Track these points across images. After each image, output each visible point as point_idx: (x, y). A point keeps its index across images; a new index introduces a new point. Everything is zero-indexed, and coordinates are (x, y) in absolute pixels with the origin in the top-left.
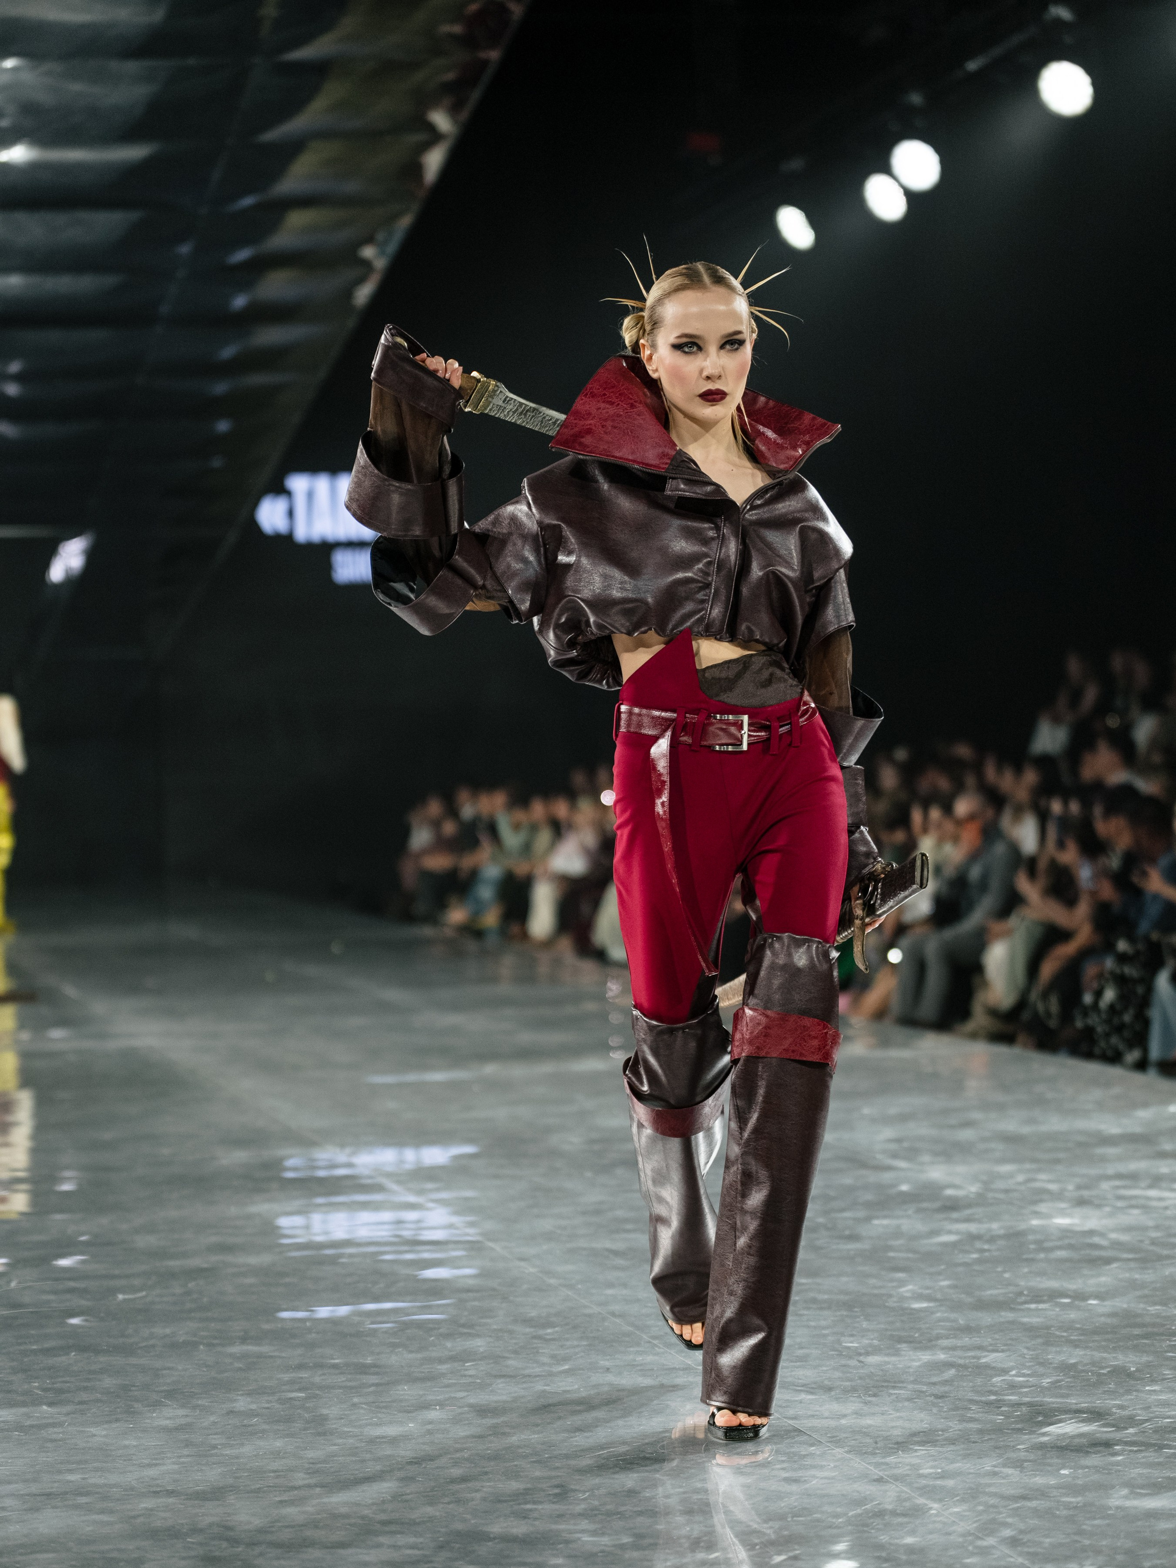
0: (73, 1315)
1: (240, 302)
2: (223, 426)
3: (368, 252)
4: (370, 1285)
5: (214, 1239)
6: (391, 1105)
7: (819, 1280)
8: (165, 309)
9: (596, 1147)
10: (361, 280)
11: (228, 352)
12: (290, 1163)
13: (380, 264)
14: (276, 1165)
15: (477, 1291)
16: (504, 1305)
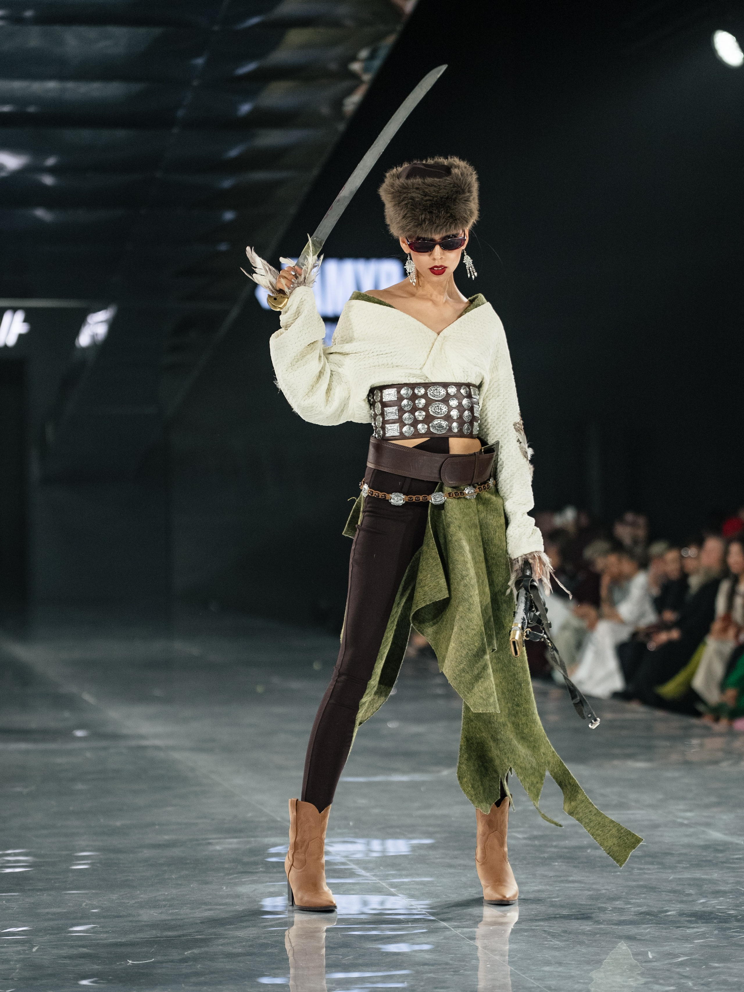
0: (84, 978)
1: (245, 108)
2: (229, 216)
3: (356, 67)
4: (341, 957)
5: (207, 914)
6: (362, 802)
7: (729, 965)
8: (181, 113)
9: (536, 842)
10: (350, 92)
11: (234, 153)
12: (273, 850)
13: (367, 77)
14: (262, 851)
15: (433, 965)
16: (455, 977)
